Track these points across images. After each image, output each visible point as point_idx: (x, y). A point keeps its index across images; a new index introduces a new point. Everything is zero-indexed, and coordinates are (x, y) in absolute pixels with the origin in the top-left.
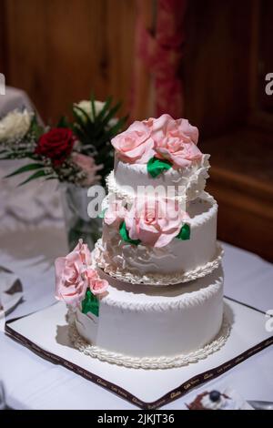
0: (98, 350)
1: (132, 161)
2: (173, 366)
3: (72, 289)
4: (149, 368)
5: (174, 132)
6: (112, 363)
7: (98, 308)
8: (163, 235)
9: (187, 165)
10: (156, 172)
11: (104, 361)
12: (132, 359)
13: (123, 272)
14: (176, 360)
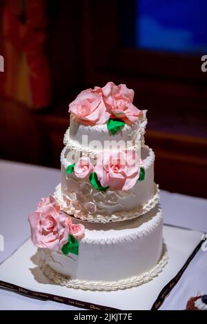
0: (79, 282)
1: (92, 123)
2: (143, 283)
3: (51, 236)
4: (125, 288)
5: (117, 95)
6: (94, 290)
7: (78, 247)
8: (127, 180)
9: (136, 121)
10: (116, 130)
11: (87, 290)
12: (111, 284)
13: (94, 215)
14: (144, 277)
